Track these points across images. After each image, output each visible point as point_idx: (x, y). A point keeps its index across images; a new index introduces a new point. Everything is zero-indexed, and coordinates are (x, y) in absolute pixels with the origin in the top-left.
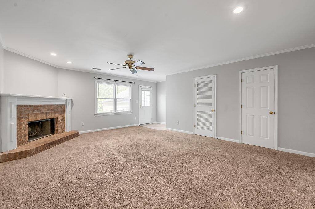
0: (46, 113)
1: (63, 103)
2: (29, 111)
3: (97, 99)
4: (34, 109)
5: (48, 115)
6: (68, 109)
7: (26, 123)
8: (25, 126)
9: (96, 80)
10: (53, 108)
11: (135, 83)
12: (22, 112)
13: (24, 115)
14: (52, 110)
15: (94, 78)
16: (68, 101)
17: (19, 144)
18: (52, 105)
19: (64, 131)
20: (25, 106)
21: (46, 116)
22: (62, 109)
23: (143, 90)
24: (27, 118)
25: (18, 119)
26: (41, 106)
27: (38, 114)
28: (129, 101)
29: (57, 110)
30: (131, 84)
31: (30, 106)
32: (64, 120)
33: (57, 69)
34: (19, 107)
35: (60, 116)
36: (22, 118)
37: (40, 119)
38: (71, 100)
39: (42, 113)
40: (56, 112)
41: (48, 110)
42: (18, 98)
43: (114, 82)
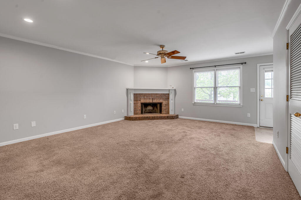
1: (167, 93)
2: (142, 97)
3: (195, 88)
4: (144, 96)
5: (154, 100)
6: (171, 97)
7: (140, 103)
8: (139, 105)
9: (194, 70)
11: (245, 63)
13: (138, 99)
14: (157, 97)
16: (170, 91)
17: (135, 113)
18: (157, 94)
19: (168, 113)
20: (139, 94)
21: (153, 101)
22: (167, 97)
23: (266, 71)
24: (140, 100)
25: (134, 100)
26: (149, 94)
27: (147, 99)
29: (162, 97)
30: (241, 66)
31: (142, 94)
32: (168, 105)
34: (135, 95)
35: (164, 102)
36: (137, 100)
37: (148, 102)
38: (175, 90)
39: (149, 99)
40: (160, 99)
41: (154, 97)
42: (135, 90)
43: (214, 69)
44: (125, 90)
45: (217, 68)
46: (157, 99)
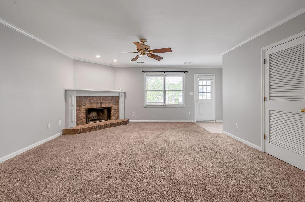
0: (101, 103)
1: (117, 95)
2: (87, 101)
3: (146, 91)
4: (91, 99)
6: (121, 100)
8: (84, 111)
9: (145, 74)
10: (107, 99)
11: (188, 72)
12: (81, 102)
13: (83, 104)
14: (106, 101)
15: (143, 71)
16: (121, 94)
17: (78, 124)
18: (106, 97)
19: (118, 118)
20: (84, 97)
21: (101, 106)
22: (116, 100)
23: (200, 80)
24: (85, 106)
25: (77, 106)
26: (96, 97)
27: (94, 103)
28: (181, 93)
29: (111, 101)
30: (184, 74)
31: (88, 97)
32: (117, 109)
33: (113, 68)
34: (78, 98)
35: (114, 106)
36: (81, 106)
37: (96, 107)
38: (125, 93)
39: (97, 103)
40: (110, 102)
41: (102, 101)
42: (78, 91)
43: (163, 74)
44: (63, 92)
45: (166, 73)
46: (106, 103)
